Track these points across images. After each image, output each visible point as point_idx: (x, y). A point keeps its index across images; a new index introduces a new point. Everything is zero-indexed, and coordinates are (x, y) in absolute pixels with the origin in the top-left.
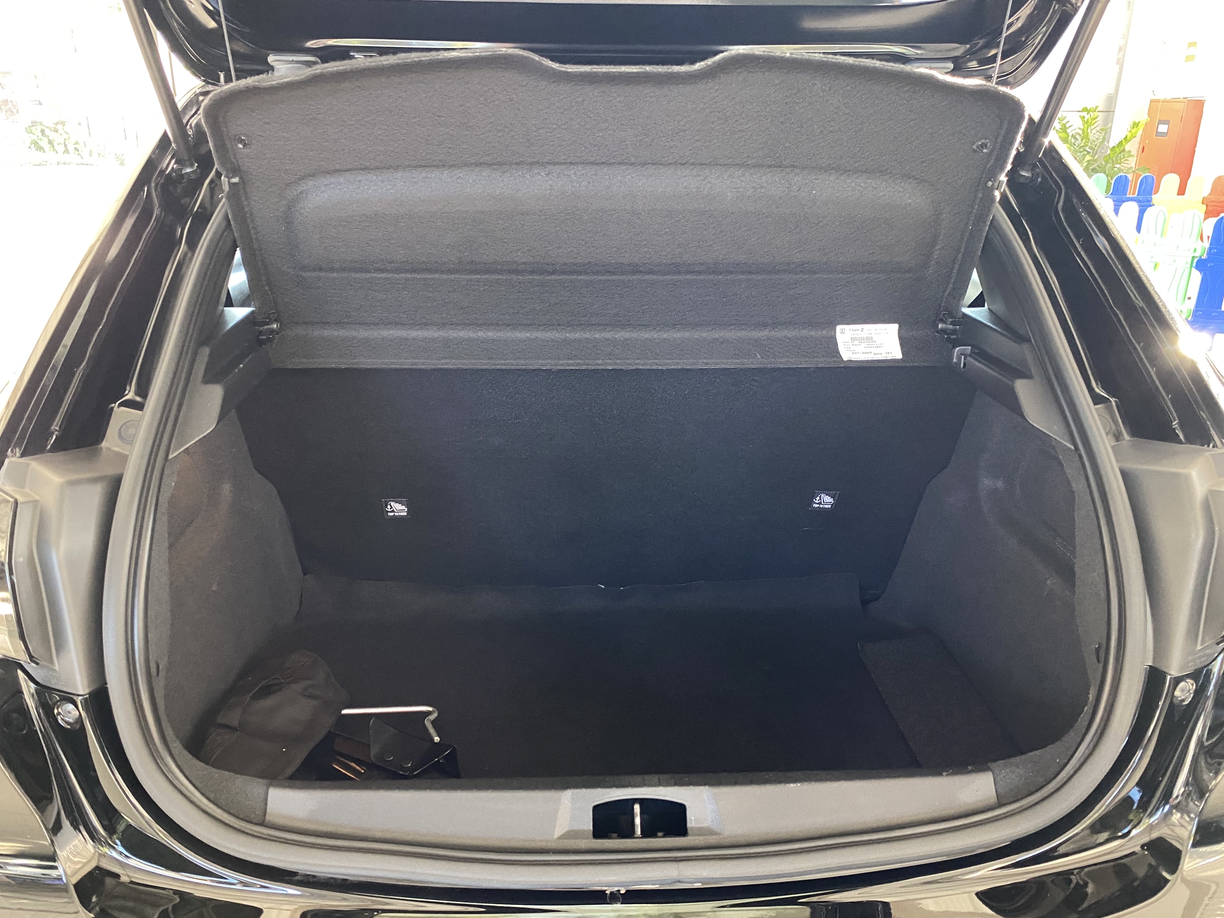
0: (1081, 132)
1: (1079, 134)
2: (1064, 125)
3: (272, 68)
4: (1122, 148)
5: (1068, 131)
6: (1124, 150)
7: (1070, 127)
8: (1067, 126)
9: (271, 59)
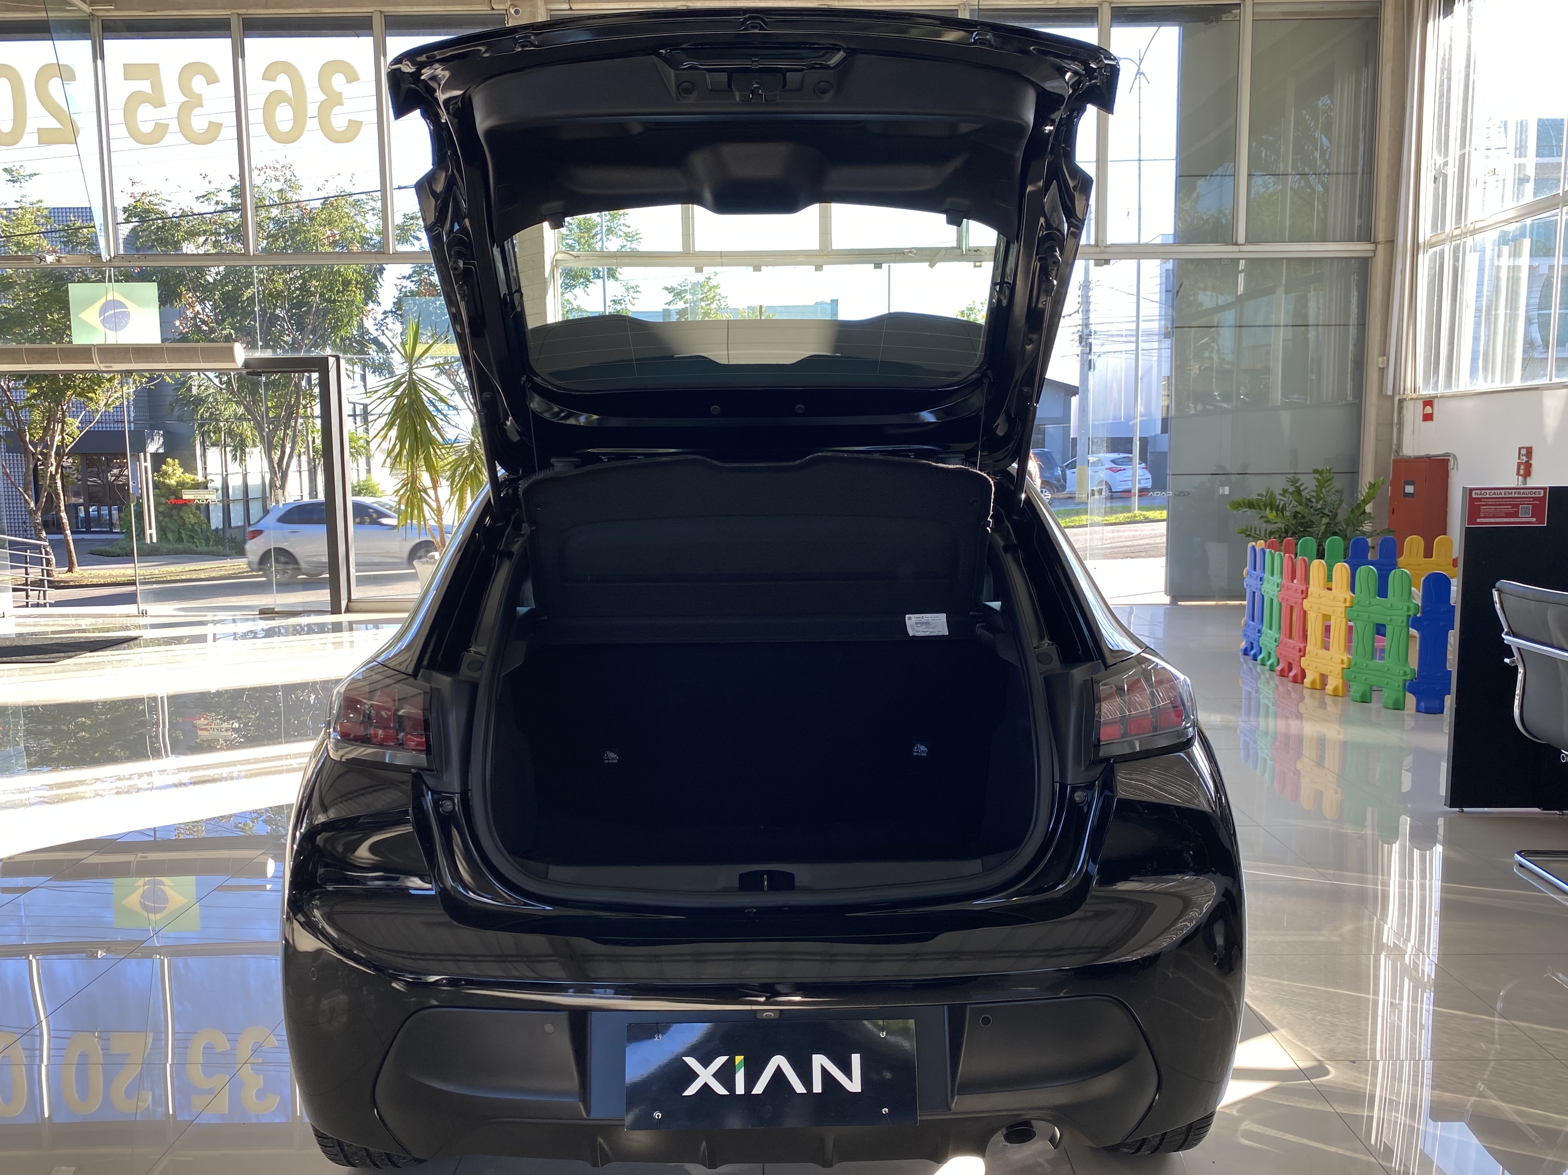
0: (1314, 494)
1: (1313, 496)
2: (1298, 488)
3: (553, 465)
4: (1362, 511)
5: (1304, 493)
6: (1364, 512)
7: (1305, 489)
8: (1301, 488)
9: (553, 460)
